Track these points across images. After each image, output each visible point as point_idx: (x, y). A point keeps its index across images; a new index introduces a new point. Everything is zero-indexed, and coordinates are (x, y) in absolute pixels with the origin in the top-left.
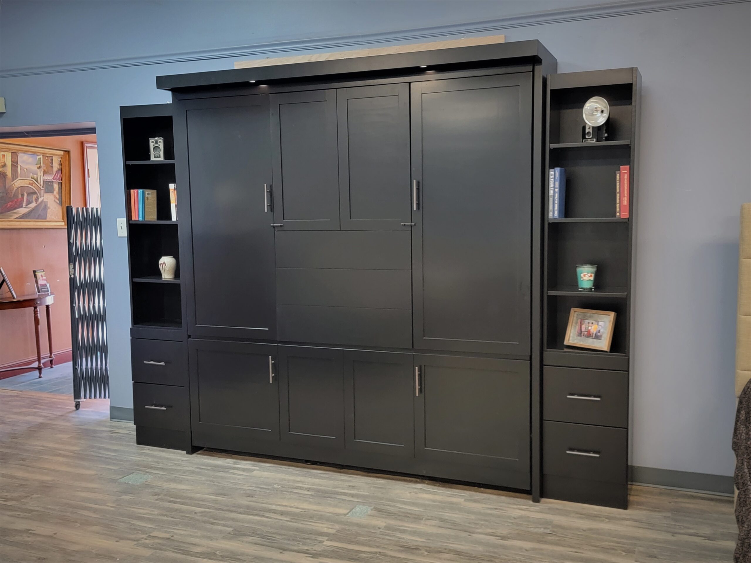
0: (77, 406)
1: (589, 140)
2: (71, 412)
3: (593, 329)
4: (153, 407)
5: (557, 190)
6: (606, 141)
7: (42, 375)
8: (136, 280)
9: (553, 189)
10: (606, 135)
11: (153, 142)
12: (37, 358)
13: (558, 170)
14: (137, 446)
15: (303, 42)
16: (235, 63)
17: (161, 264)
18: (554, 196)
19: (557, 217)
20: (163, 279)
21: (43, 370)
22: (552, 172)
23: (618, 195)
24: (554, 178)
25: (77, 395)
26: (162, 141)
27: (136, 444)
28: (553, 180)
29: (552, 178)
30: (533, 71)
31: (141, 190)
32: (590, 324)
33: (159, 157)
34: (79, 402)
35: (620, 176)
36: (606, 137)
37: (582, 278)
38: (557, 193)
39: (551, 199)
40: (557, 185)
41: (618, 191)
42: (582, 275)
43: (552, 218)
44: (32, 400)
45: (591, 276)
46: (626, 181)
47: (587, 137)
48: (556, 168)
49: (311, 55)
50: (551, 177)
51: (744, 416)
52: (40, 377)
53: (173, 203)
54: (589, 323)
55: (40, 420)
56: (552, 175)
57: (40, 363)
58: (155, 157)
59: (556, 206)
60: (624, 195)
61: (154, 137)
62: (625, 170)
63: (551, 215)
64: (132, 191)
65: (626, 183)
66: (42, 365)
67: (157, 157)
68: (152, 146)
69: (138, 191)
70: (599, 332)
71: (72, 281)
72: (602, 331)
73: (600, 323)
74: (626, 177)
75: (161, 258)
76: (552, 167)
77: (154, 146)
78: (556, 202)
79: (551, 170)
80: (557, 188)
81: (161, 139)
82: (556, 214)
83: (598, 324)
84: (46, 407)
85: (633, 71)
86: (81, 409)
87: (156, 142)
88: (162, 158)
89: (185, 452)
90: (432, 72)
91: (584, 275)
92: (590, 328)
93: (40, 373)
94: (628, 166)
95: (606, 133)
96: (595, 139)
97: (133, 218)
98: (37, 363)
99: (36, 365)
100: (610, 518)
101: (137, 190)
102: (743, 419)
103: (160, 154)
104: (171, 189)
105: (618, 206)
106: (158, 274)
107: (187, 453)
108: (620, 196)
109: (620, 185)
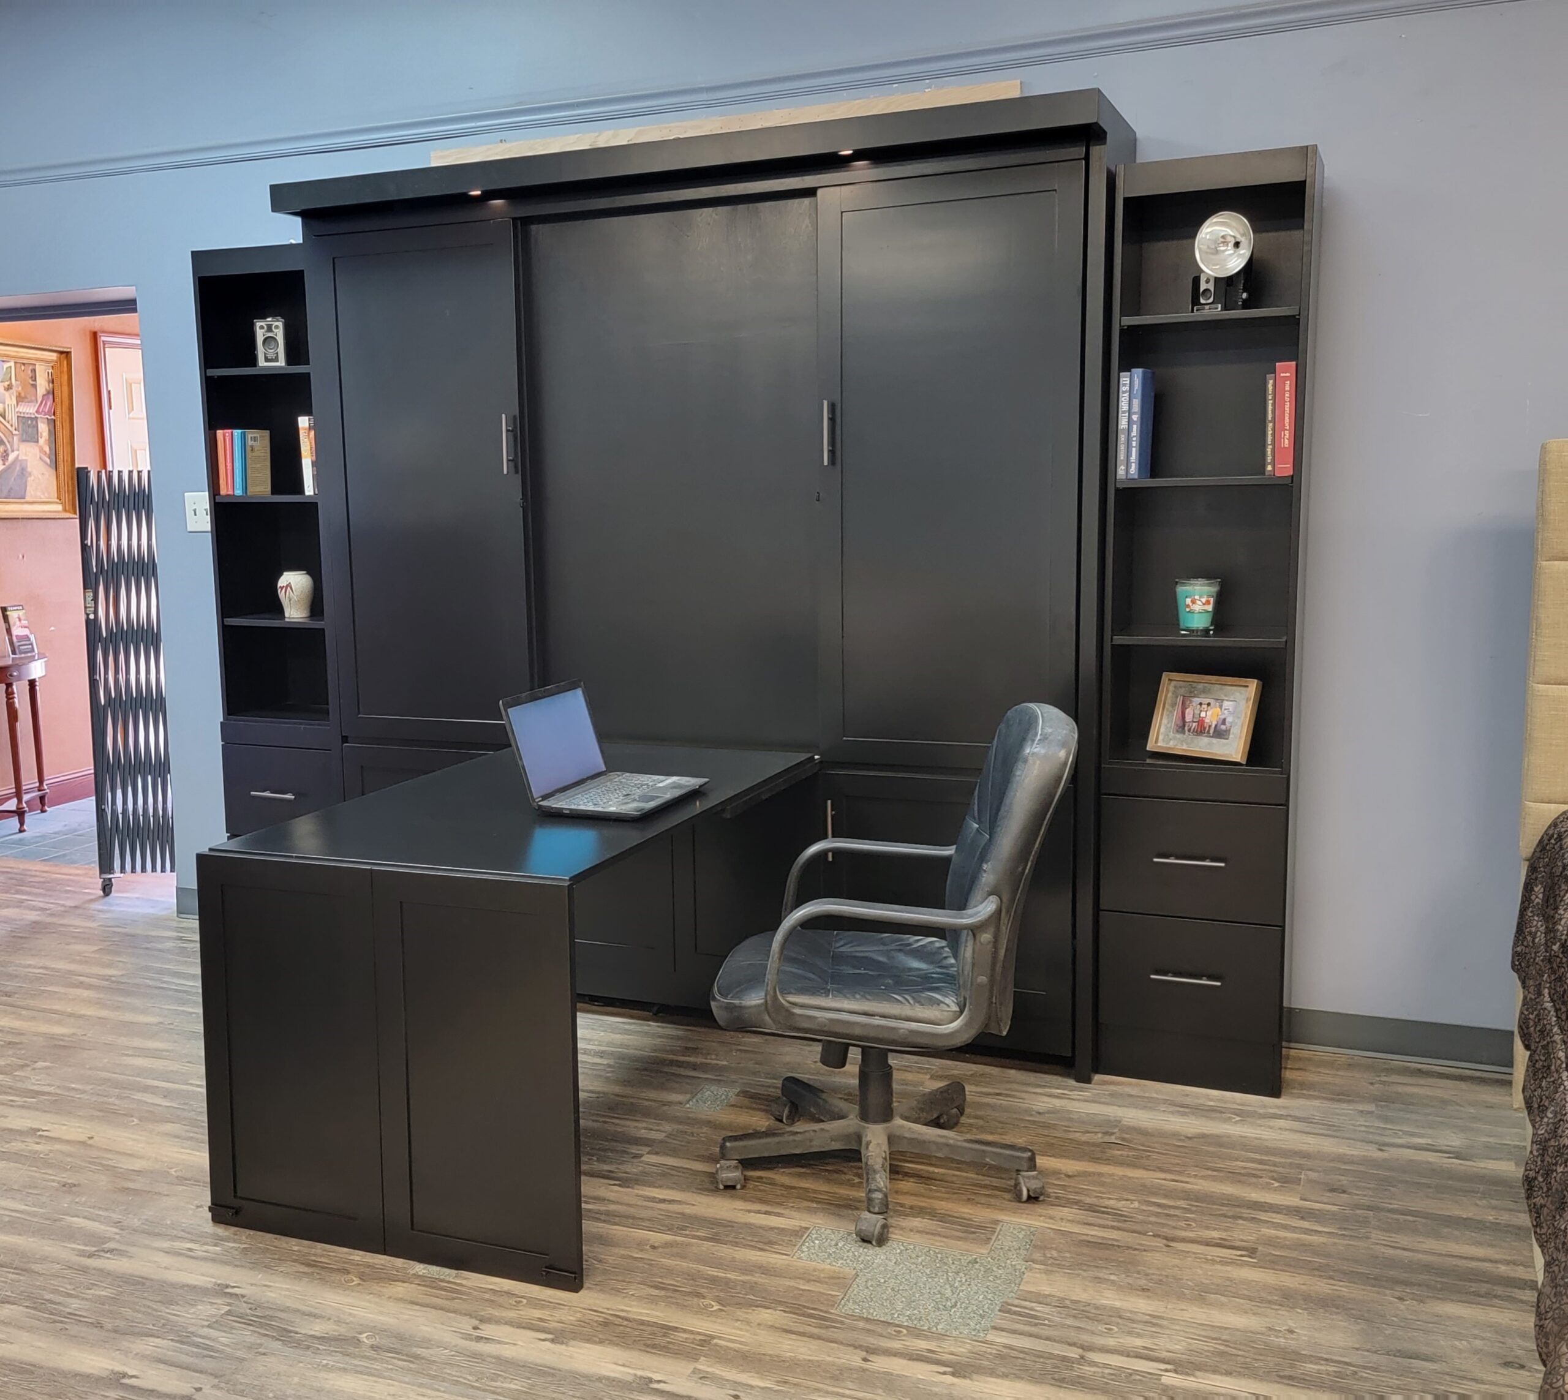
0: (107, 888)
1: (1207, 307)
2: (92, 901)
3: (1211, 716)
5: (1135, 418)
6: (1244, 308)
7: (25, 827)
8: (230, 621)
9: (1127, 414)
10: (1245, 295)
11: (262, 327)
12: (14, 790)
13: (1138, 373)
15: (578, 105)
16: (432, 154)
17: (282, 588)
18: (1129, 430)
19: (1136, 477)
20: (287, 620)
21: (27, 815)
22: (1125, 378)
23: (1270, 426)
24: (1130, 391)
25: (106, 866)
26: (280, 324)
28: (1127, 395)
29: (1124, 392)
30: (1087, 158)
31: (240, 431)
32: (1205, 706)
33: (276, 360)
34: (110, 879)
35: (1274, 385)
36: (1244, 301)
37: (1188, 606)
38: (1135, 423)
39: (1122, 438)
40: (1136, 404)
41: (1270, 417)
42: (1188, 601)
43: (1124, 477)
44: (10, 875)
45: (1208, 603)
46: (1287, 395)
47: (1202, 301)
48: (1133, 370)
49: (596, 134)
50: (1123, 389)
52: (21, 831)
53: (306, 457)
54: (1201, 704)
55: (33, 916)
56: (1124, 385)
57: (20, 801)
58: (267, 360)
59: (1134, 452)
60: (1284, 426)
61: (263, 317)
62: (1285, 371)
63: (1121, 471)
64: (220, 433)
65: (1287, 399)
66: (25, 805)
67: (272, 360)
68: (260, 335)
69: (232, 433)
70: (1224, 722)
71: (92, 626)
72: (1229, 720)
73: (1226, 704)
74: (1287, 388)
75: (281, 574)
76: (1126, 366)
77: (264, 335)
78: (1134, 444)
79: (1122, 374)
80: (1135, 413)
81: (278, 321)
82: (1133, 469)
83: (1221, 707)
84: (41, 891)
85: (1306, 153)
86: (113, 894)
87: (269, 328)
88: (282, 362)
90: (864, 165)
91: (1193, 602)
92: (1203, 714)
93: (22, 823)
94: (1294, 363)
95: (1245, 290)
96: (1220, 306)
97: (223, 491)
98: (15, 801)
99: (12, 805)
100: (1243, 1115)
101: (230, 431)
103: (277, 353)
104: (302, 428)
105: (1269, 450)
106: (277, 609)
108: (1274, 429)
109: (1274, 404)
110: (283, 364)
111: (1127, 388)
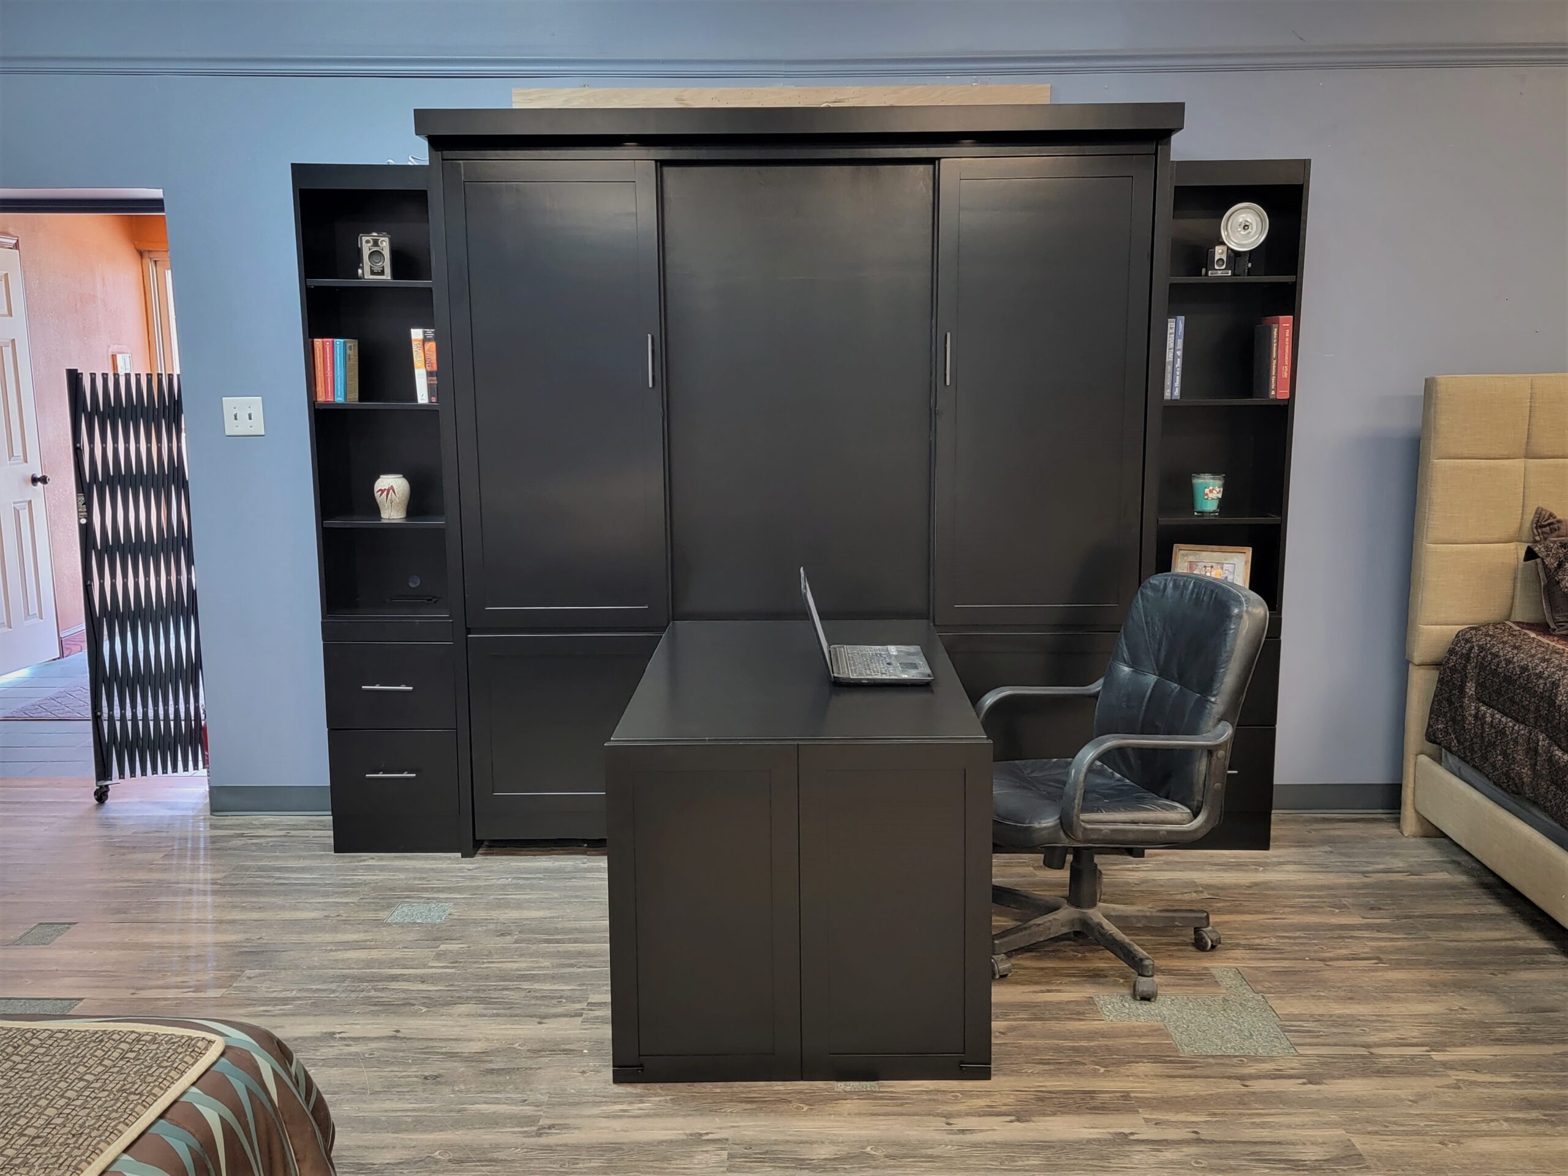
0: (102, 795)
1: (1220, 272)
4: (380, 775)
5: (1179, 353)
6: (1249, 275)
8: (333, 523)
9: (1172, 351)
10: (1250, 265)
11: (368, 242)
13: (1181, 319)
14: (337, 856)
15: (664, 62)
16: (514, 91)
17: (382, 491)
18: (1174, 363)
19: (1179, 398)
22: (1171, 323)
23: (1274, 362)
24: (1175, 333)
26: (387, 239)
27: (332, 853)
28: (1173, 336)
29: (1171, 334)
30: (1156, 154)
31: (342, 340)
32: (1210, 568)
33: (382, 273)
35: (1278, 333)
36: (1249, 269)
37: (1207, 494)
38: (1178, 357)
39: (1169, 368)
40: (1180, 342)
41: (1274, 355)
42: (1207, 491)
43: (1169, 398)
45: (1218, 492)
46: (1287, 340)
47: (1216, 267)
48: (1178, 317)
49: (682, 89)
50: (1170, 331)
51: (1473, 689)
53: (419, 368)
54: (1205, 567)
56: (1171, 328)
58: (373, 273)
59: (1178, 379)
60: (1284, 362)
61: (368, 232)
62: (1286, 321)
63: (1167, 394)
64: (318, 342)
65: (1287, 343)
67: (378, 274)
68: (366, 250)
69: (333, 341)
73: (1226, 566)
74: (1287, 335)
75: (378, 478)
76: (1173, 314)
77: (370, 249)
78: (1178, 373)
79: (1170, 320)
80: (1179, 350)
81: (384, 236)
82: (1177, 392)
83: (1222, 568)
85: (1305, 164)
86: (110, 801)
87: (376, 243)
88: (387, 276)
89: (459, 855)
91: (1211, 491)
92: (1208, 574)
94: (1291, 317)
95: (1249, 262)
96: (1230, 271)
97: (321, 398)
101: (330, 340)
102: (1472, 695)
103: (383, 267)
104: (416, 340)
105: (1273, 379)
106: (374, 510)
107: (463, 856)
108: (1277, 365)
109: (1277, 347)
110: (389, 278)
111: (1173, 331)
